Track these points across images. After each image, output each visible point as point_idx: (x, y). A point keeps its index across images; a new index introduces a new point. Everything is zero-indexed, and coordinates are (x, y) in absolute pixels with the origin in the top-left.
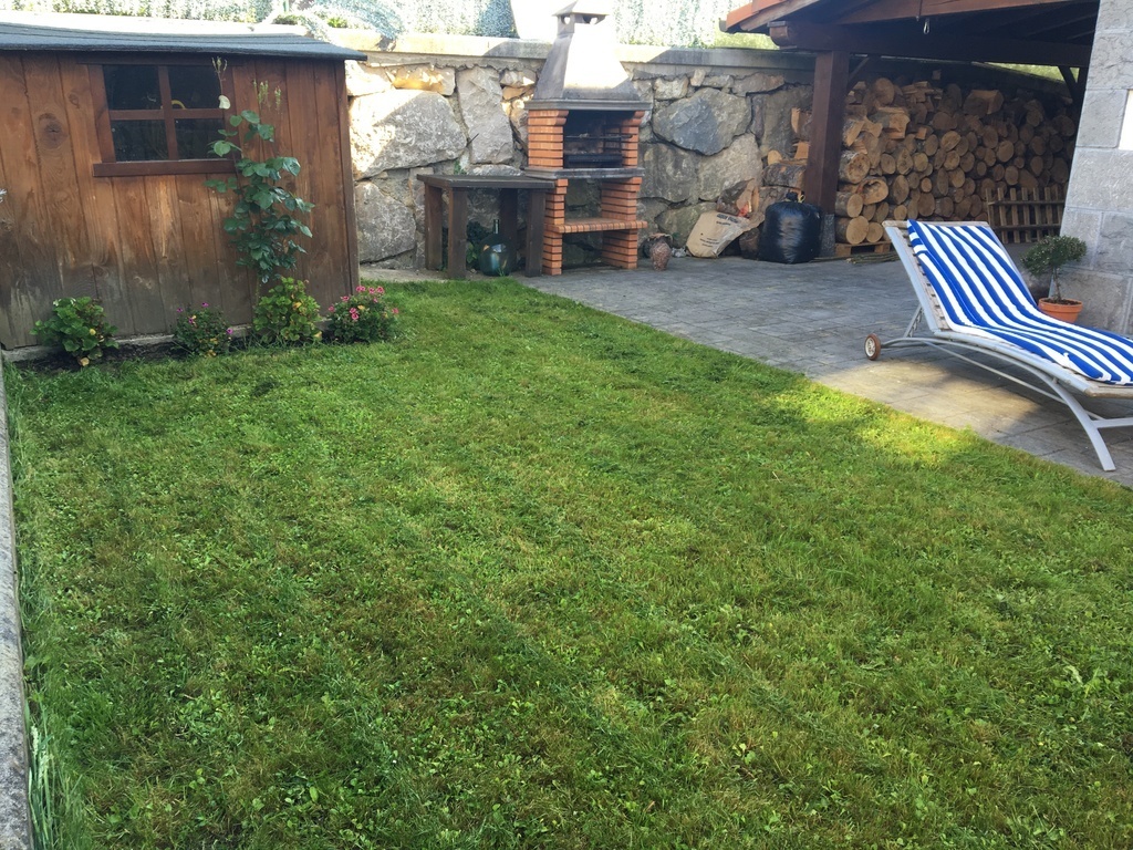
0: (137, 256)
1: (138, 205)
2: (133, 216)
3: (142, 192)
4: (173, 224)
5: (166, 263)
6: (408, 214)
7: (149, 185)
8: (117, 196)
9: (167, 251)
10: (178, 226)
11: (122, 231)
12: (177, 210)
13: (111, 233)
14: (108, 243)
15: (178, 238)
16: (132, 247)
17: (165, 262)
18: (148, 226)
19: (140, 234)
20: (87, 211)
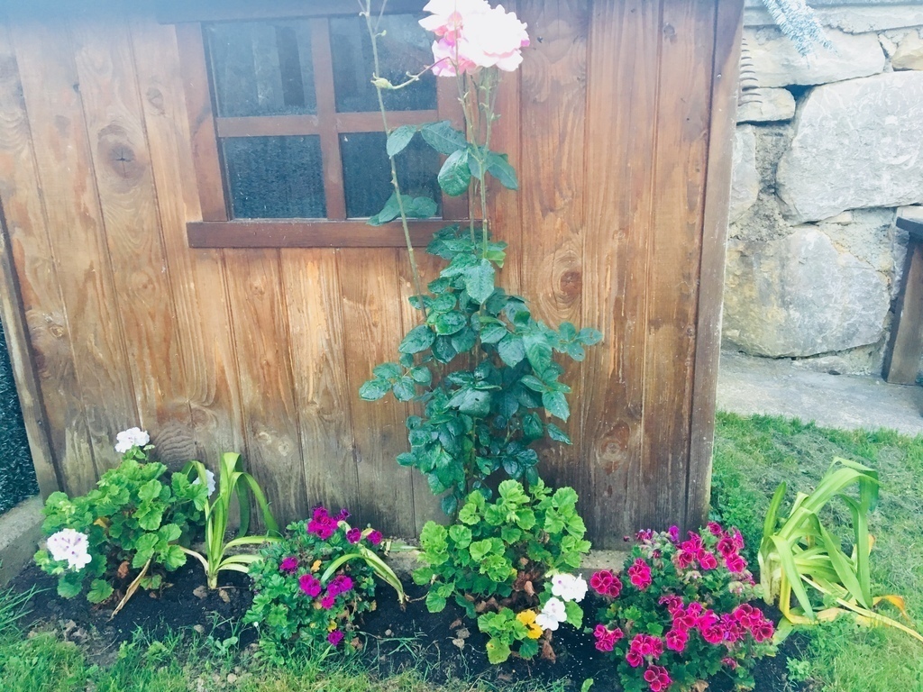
0: (264, 394)
1: (267, 303)
2: (258, 322)
3: (275, 279)
4: (329, 341)
5: (314, 414)
6: (877, 285)
7: (288, 266)
8: (231, 284)
9: (316, 392)
10: (337, 347)
11: (240, 347)
12: (336, 318)
13: (220, 352)
14: (215, 367)
15: (338, 371)
16: (255, 379)
17: (311, 411)
18: (284, 345)
19: (270, 356)
20: (181, 307)
